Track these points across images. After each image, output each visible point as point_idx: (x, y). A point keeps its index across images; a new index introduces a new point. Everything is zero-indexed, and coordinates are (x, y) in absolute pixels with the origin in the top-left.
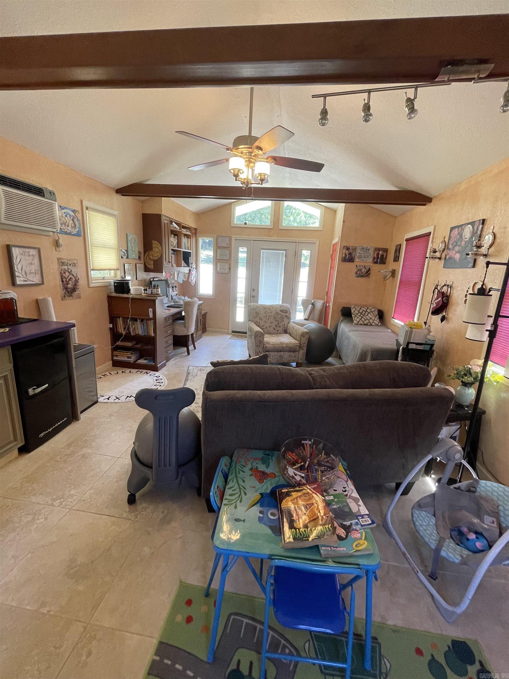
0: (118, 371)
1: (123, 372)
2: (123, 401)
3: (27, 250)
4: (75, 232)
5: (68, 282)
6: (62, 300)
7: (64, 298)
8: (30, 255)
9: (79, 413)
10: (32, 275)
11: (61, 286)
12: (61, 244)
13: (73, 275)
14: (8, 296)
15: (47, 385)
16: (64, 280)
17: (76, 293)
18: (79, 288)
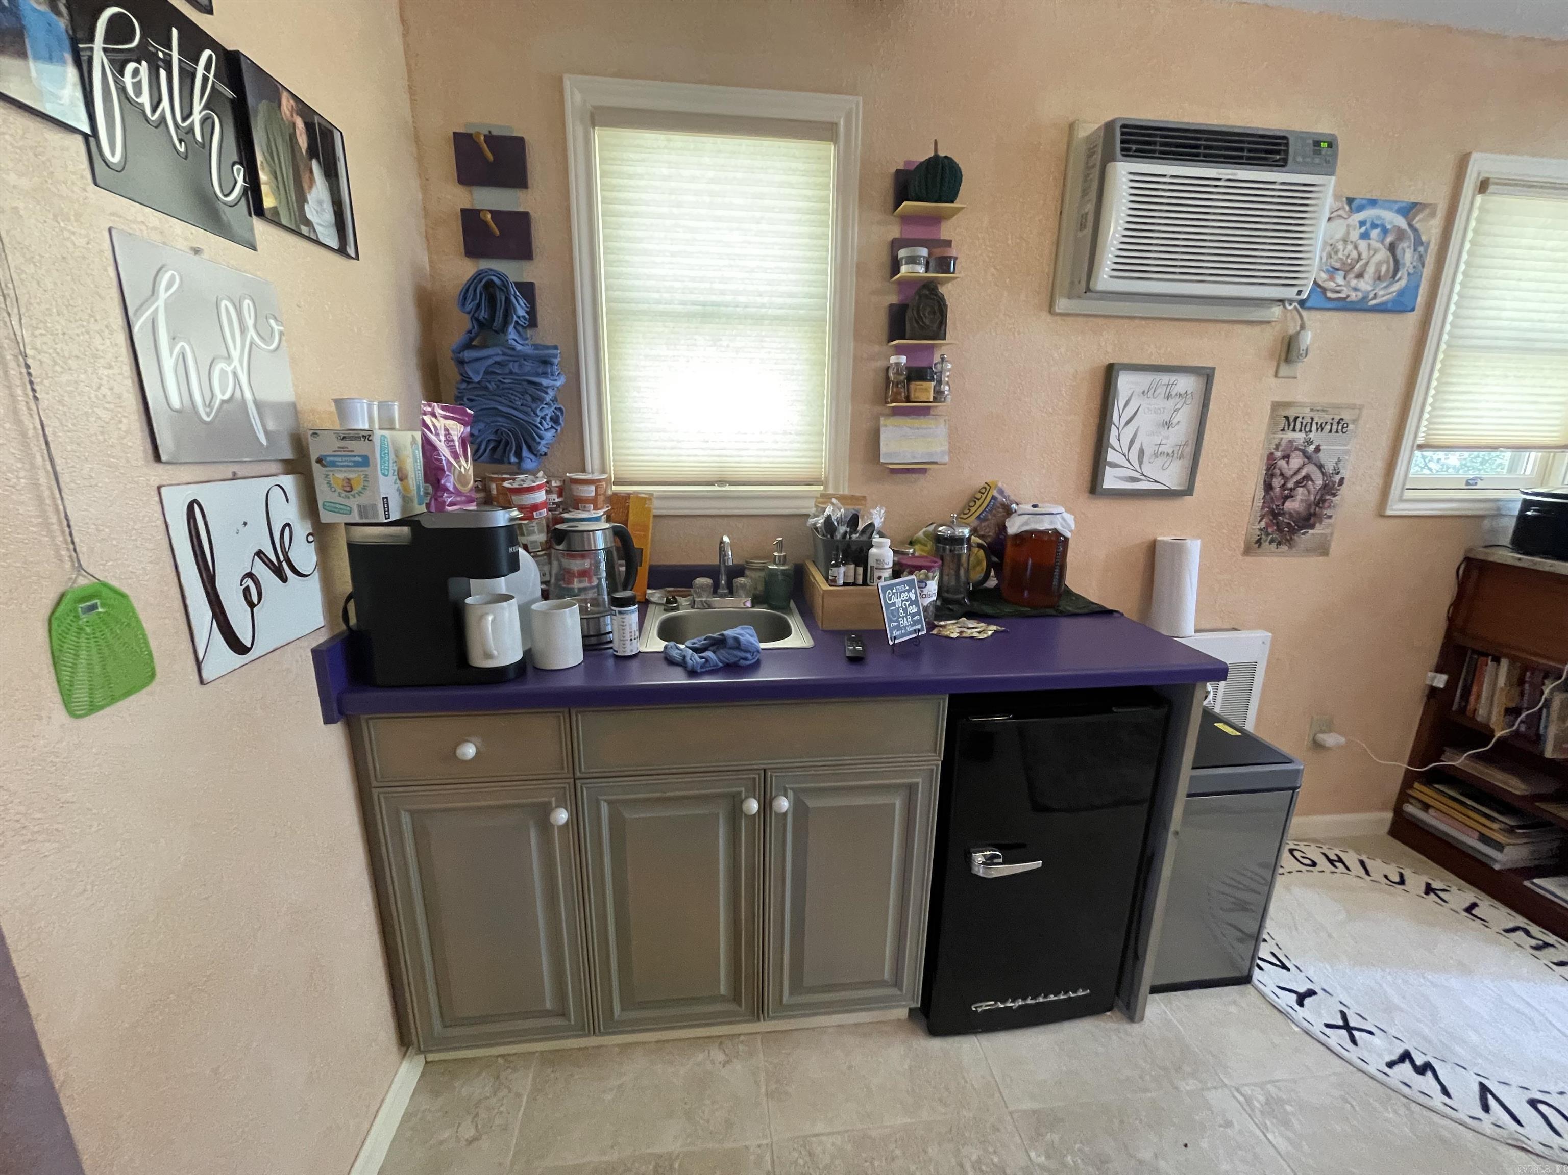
0: (1407, 873)
1: (1429, 889)
2: (1372, 1069)
3: (1165, 378)
4: (1386, 294)
5: (1291, 490)
6: (1247, 551)
7: (1254, 546)
8: (1174, 393)
9: (1145, 987)
10: (1160, 461)
11: (1259, 504)
12: (1303, 347)
13: (1321, 467)
14: (1045, 525)
15: (1039, 864)
16: (1277, 482)
17: (1311, 531)
18: (1330, 517)
